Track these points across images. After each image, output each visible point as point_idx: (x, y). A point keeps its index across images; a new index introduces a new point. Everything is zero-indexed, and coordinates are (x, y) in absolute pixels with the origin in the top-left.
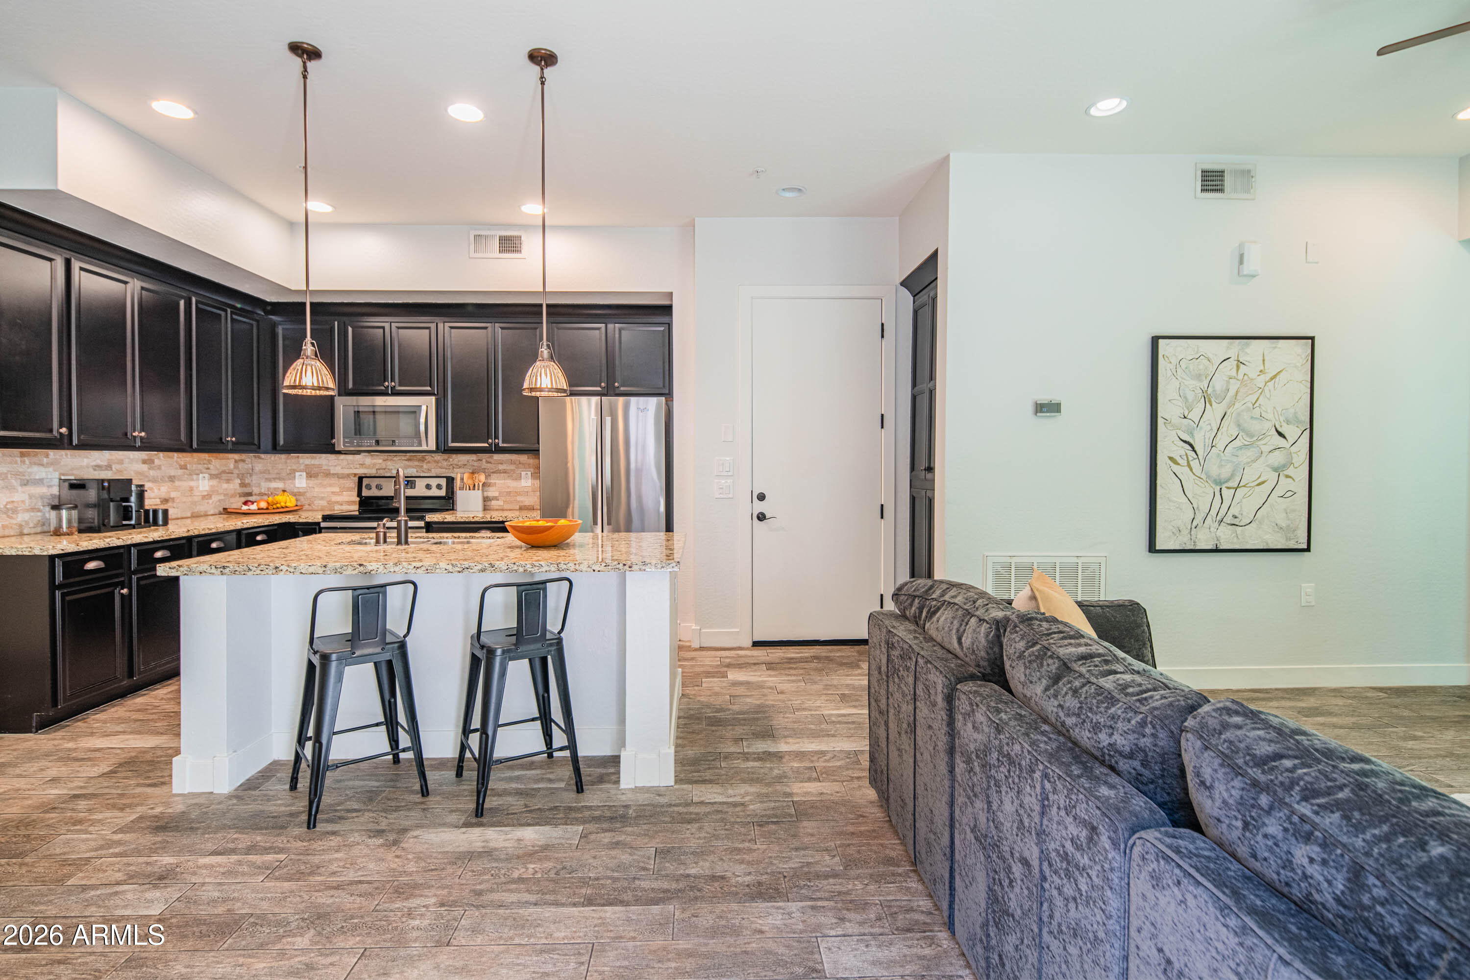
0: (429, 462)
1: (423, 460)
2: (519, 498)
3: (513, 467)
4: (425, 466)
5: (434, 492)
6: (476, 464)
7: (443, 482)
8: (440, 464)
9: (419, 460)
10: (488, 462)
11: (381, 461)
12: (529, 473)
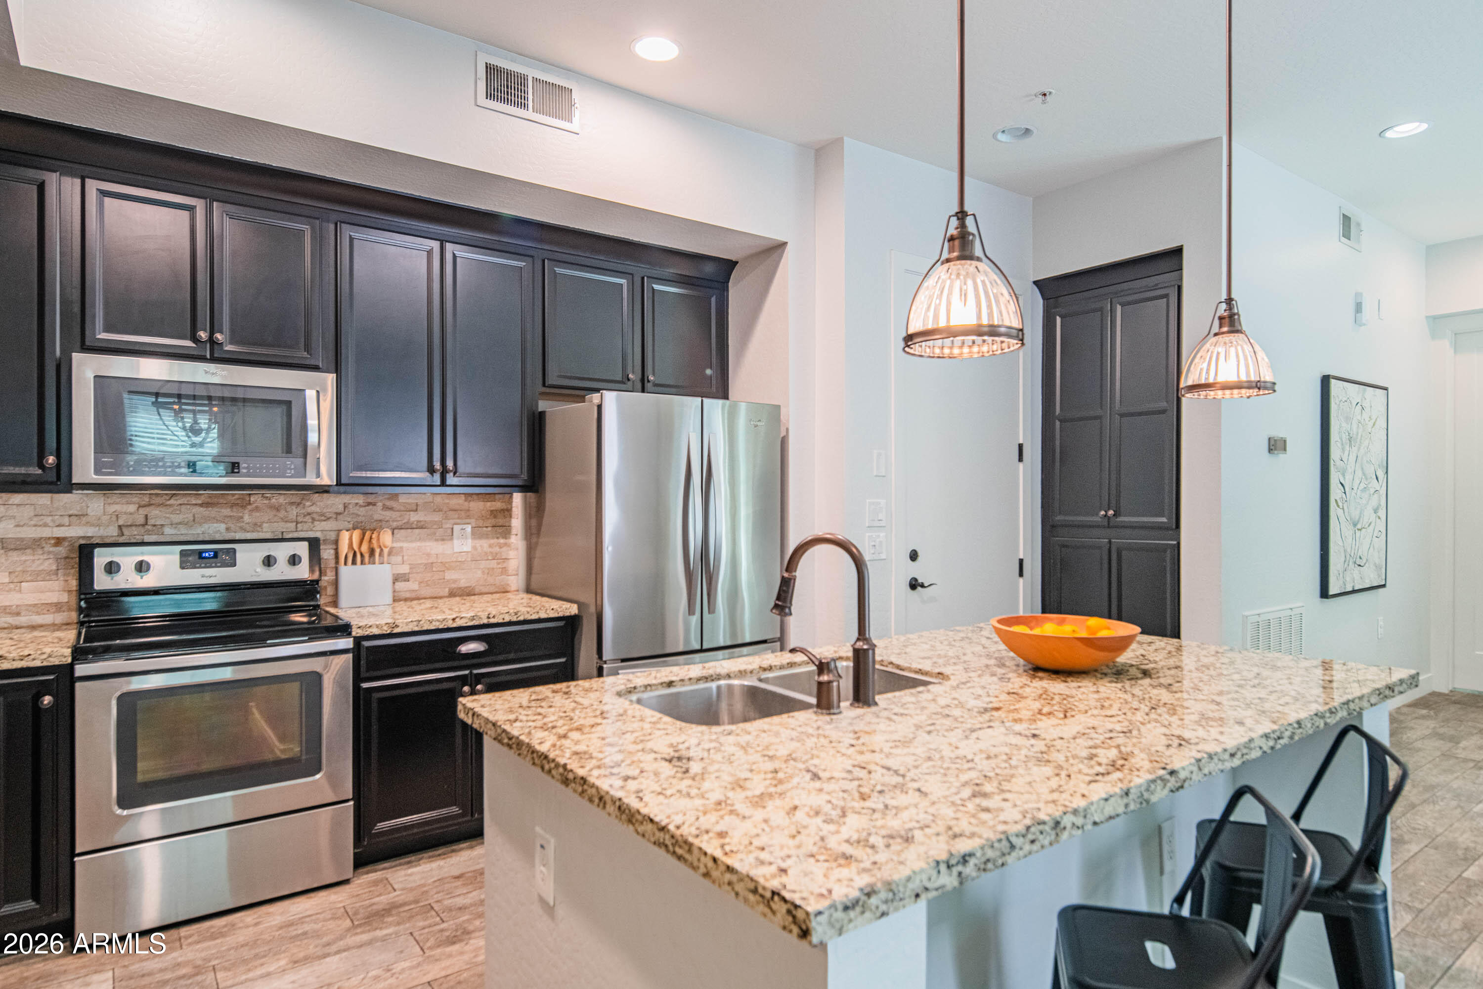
0: (257, 509)
1: (243, 504)
2: (450, 575)
3: (437, 517)
4: (247, 518)
5: (282, 572)
6: (362, 511)
7: (302, 550)
8: (282, 514)
9: (233, 505)
10: (386, 508)
11: (132, 508)
12: (469, 528)
